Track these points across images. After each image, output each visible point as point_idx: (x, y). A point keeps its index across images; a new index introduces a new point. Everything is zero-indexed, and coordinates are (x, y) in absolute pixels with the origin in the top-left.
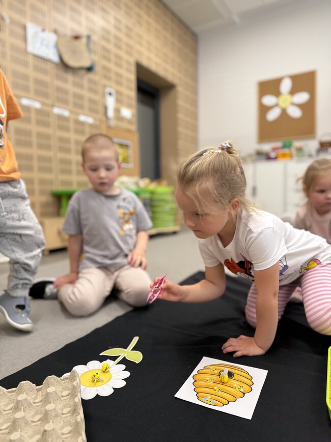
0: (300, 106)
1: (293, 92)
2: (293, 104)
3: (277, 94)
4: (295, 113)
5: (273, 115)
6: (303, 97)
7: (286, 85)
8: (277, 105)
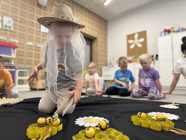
0: (141, 43)
1: (139, 38)
2: (139, 42)
3: (133, 39)
4: (140, 45)
5: (132, 47)
6: (142, 40)
7: (136, 36)
8: (133, 43)
